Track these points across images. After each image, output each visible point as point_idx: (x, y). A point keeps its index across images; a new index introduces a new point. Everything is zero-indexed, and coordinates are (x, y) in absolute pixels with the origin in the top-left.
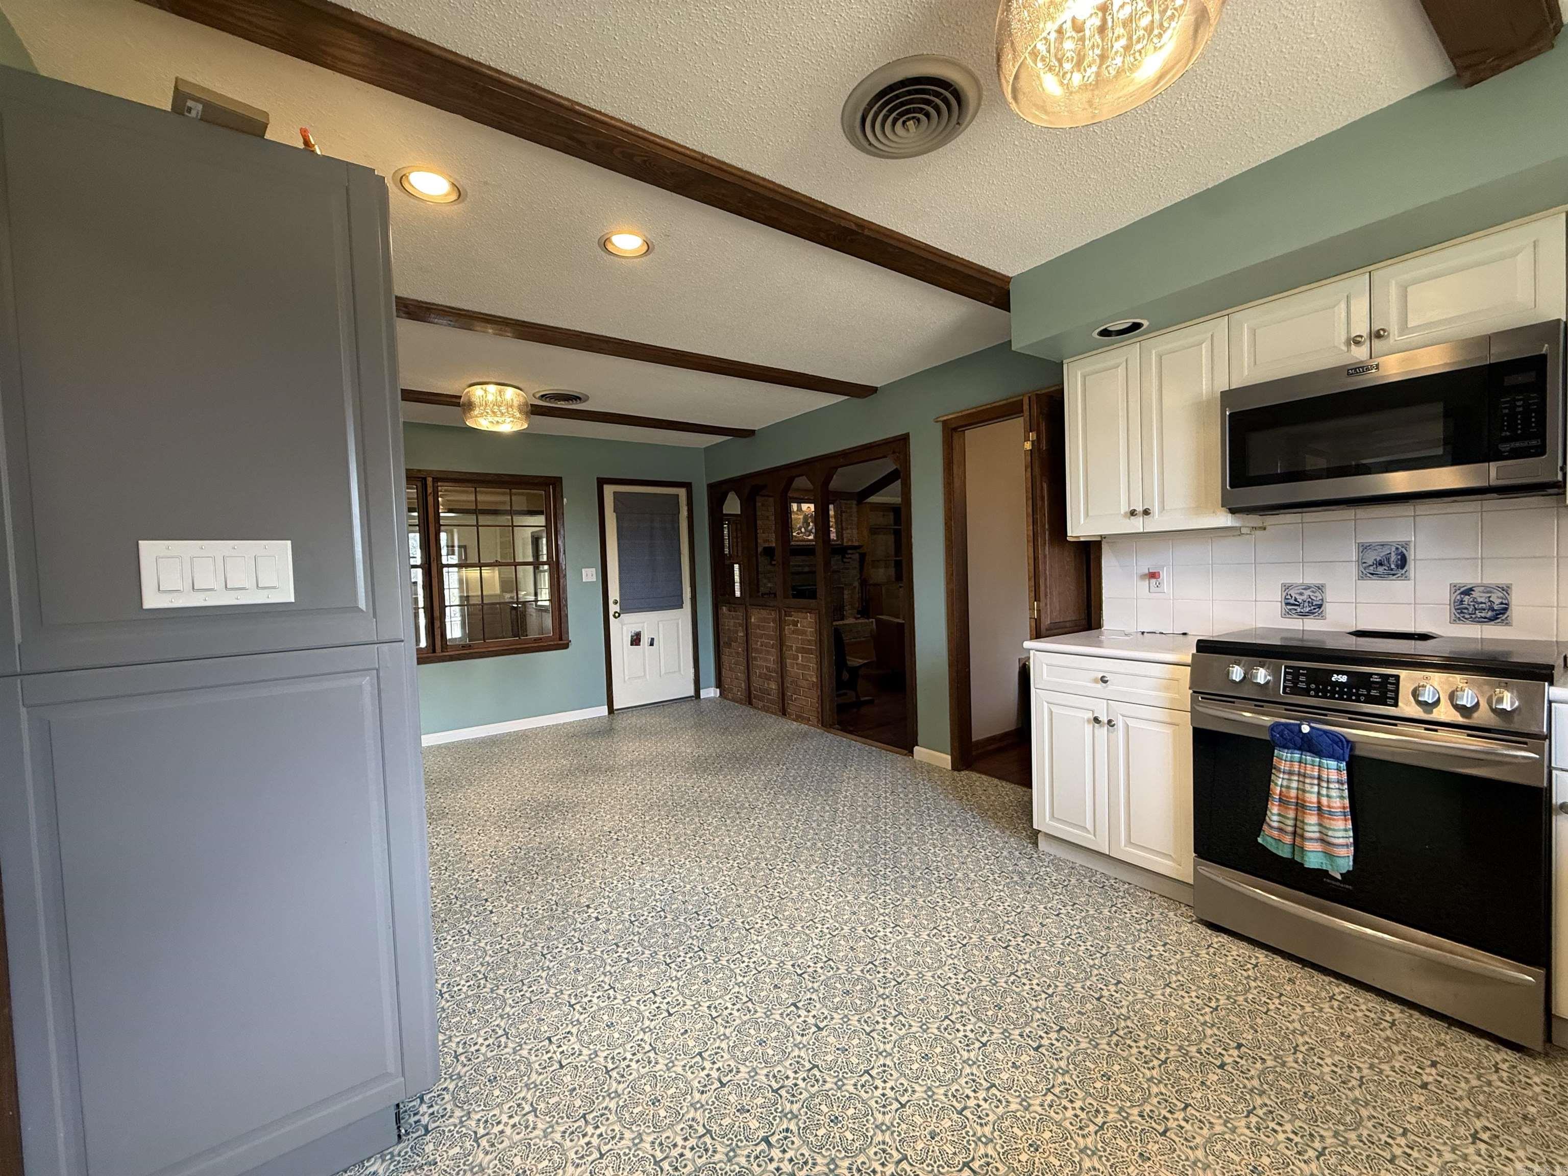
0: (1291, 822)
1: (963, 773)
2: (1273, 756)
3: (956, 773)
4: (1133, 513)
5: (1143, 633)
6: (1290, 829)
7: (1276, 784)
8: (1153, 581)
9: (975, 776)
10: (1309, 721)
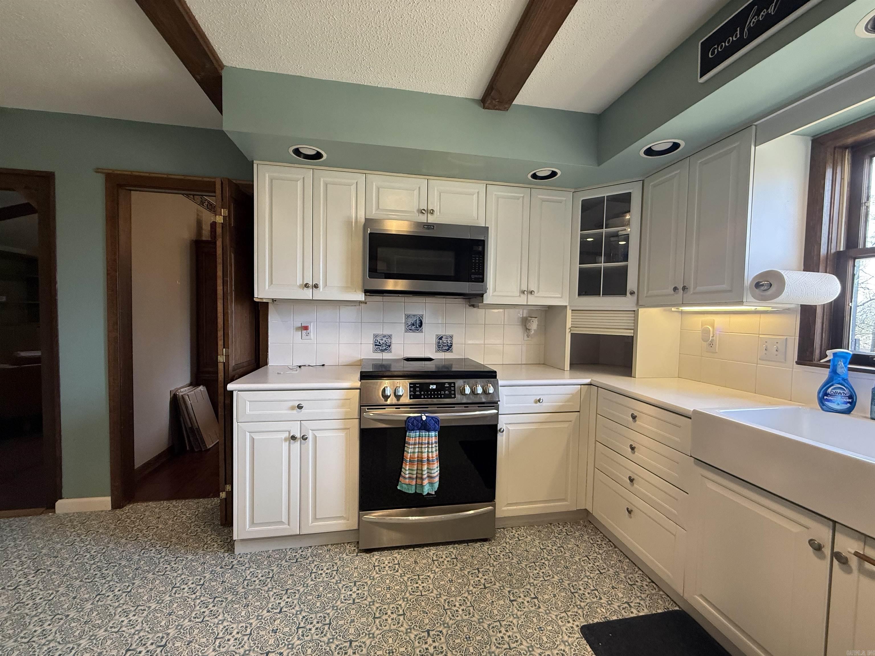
0: (415, 472)
1: (127, 508)
2: (406, 436)
3: (118, 511)
4: (306, 286)
5: (300, 367)
6: (415, 476)
7: (408, 452)
8: (304, 332)
9: (140, 506)
10: (424, 412)
